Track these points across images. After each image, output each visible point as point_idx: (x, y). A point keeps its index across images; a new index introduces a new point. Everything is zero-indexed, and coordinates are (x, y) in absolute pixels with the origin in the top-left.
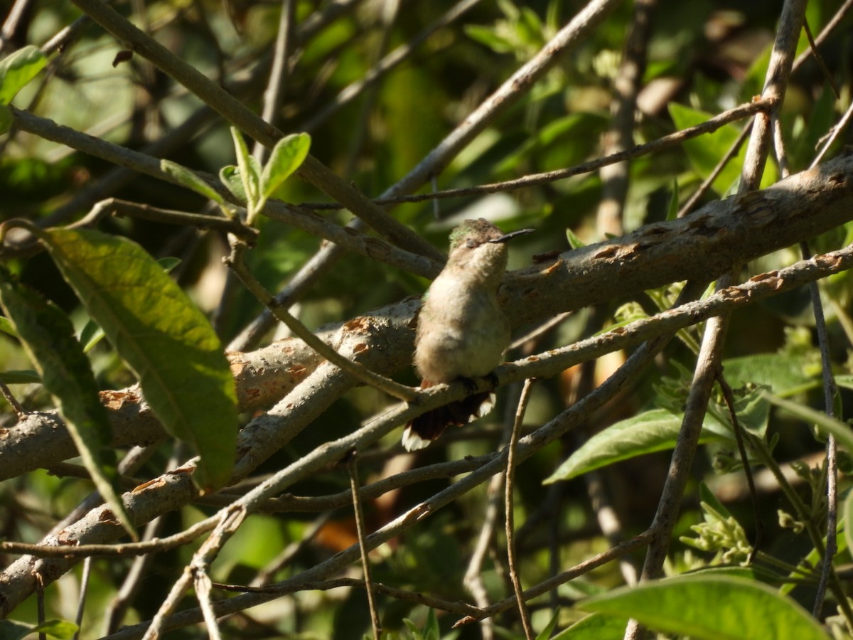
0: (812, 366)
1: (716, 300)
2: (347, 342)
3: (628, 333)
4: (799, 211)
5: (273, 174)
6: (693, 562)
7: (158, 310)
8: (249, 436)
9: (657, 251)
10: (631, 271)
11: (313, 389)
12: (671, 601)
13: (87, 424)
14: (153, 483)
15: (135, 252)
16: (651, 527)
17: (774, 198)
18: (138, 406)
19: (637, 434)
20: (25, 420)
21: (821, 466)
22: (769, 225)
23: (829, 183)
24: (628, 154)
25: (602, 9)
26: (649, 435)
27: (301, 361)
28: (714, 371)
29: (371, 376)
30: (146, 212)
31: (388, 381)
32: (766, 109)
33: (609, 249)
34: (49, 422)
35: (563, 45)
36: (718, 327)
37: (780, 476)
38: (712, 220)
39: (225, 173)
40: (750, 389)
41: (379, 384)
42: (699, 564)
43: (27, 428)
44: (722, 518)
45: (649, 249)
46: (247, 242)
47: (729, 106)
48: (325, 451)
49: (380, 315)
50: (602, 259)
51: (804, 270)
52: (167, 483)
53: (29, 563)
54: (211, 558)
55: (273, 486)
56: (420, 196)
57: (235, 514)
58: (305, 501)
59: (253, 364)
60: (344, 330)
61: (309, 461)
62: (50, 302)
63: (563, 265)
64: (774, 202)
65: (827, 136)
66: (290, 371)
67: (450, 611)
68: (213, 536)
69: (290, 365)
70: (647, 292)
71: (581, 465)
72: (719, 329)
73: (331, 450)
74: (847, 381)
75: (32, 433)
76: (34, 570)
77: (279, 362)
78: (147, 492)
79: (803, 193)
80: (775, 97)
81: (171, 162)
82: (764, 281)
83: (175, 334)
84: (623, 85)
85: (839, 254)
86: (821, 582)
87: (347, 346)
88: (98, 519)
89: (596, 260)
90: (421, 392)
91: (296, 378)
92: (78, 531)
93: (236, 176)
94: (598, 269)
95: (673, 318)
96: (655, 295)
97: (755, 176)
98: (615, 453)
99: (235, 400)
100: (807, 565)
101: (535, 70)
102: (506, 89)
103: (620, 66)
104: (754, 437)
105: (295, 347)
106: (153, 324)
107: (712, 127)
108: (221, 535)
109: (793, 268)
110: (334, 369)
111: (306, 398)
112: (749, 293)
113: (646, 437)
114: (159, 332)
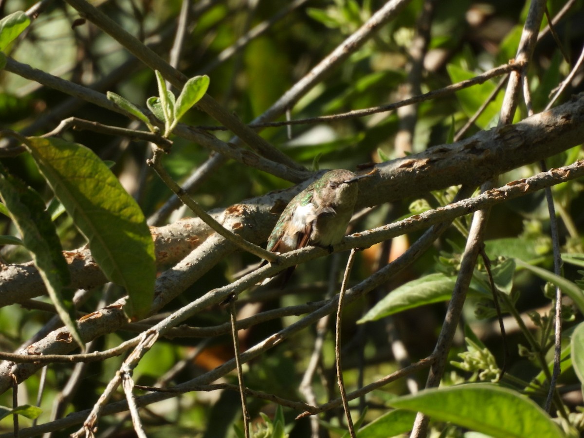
0: (542, 247)
1: (483, 198)
2: (228, 220)
3: (422, 219)
4: (539, 139)
5: (183, 103)
6: (457, 379)
7: (103, 194)
8: (160, 284)
9: (442, 164)
10: (423, 177)
11: (204, 253)
12: (452, 402)
13: (53, 272)
14: (94, 314)
15: (88, 155)
16: (433, 353)
17: (523, 130)
18: (84, 262)
19: (423, 290)
20: (6, 269)
21: (548, 315)
22: (519, 148)
23: (560, 120)
24: (417, 100)
26: (431, 291)
27: (196, 234)
28: (479, 249)
29: (246, 244)
30: (96, 127)
31: (258, 248)
32: (518, 69)
33: (409, 162)
34: (23, 271)
35: (379, 22)
36: (482, 217)
37: (520, 322)
38: (480, 144)
39: (150, 101)
40: (501, 261)
41: (252, 250)
42: (461, 381)
43: (8, 275)
44: (479, 349)
45: (436, 163)
46: (164, 149)
47: (489, 69)
48: (213, 295)
49: (251, 203)
50: (404, 169)
51: (544, 179)
52: (104, 315)
53: (8, 367)
54: (134, 365)
55: (178, 317)
57: (151, 336)
58: (195, 330)
59: (163, 235)
60: (226, 213)
61: (202, 301)
62: (29, 187)
63: (377, 172)
64: (523, 133)
65: (557, 89)
66: (189, 240)
67: (294, 408)
68: (136, 351)
69: (188, 236)
70: (432, 193)
71: (383, 311)
72: (483, 219)
73: (217, 294)
75: (11, 278)
76: (11, 372)
77: (181, 234)
78: (89, 321)
79: (543, 127)
80: (525, 60)
81: (113, 93)
82: (516, 186)
83: (114, 211)
84: (415, 52)
85: (568, 169)
86: (549, 394)
87: (228, 224)
88: (55, 338)
89: (400, 169)
90: (280, 256)
91: (193, 245)
92: (42, 346)
93: (158, 104)
94: (401, 175)
95: (453, 210)
96: (437, 194)
97: (509, 114)
98: (407, 303)
99: (154, 258)
100: (537, 382)
101: (359, 39)
102: (339, 51)
103: (413, 39)
104: (503, 294)
105: (193, 224)
106: (99, 204)
107: (481, 80)
108: (142, 350)
109: (536, 178)
110: (219, 240)
111: (199, 259)
112: (506, 194)
113: (428, 292)
114: (104, 209)
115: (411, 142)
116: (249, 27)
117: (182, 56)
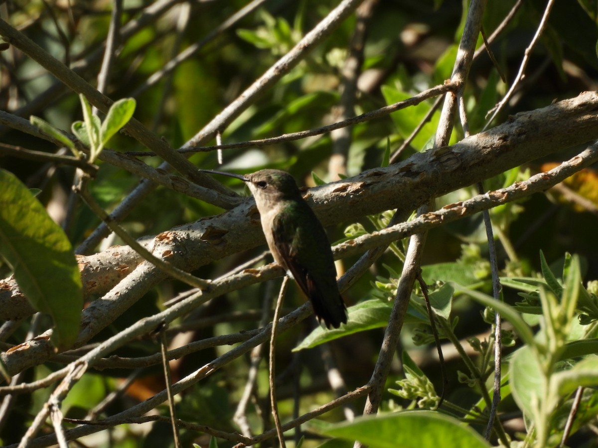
0: (481, 271)
1: (419, 222)
2: (158, 247)
3: (357, 244)
4: (476, 161)
5: (109, 127)
6: (395, 407)
7: (27, 220)
8: (89, 314)
9: (377, 187)
10: (358, 201)
11: (134, 282)
12: (387, 429)
14: (22, 346)
15: (11, 180)
16: (370, 382)
17: (459, 152)
18: (11, 292)
19: (359, 317)
21: (488, 340)
22: (456, 170)
23: (498, 142)
24: (350, 122)
25: (338, 18)
26: (367, 317)
27: (126, 263)
28: (416, 274)
29: (176, 272)
30: (20, 152)
31: (188, 275)
32: (454, 89)
33: (343, 186)
35: (310, 43)
36: (418, 242)
37: (460, 348)
38: (415, 166)
39: (75, 126)
40: (439, 285)
41: (182, 277)
42: (399, 409)
44: (418, 376)
45: (371, 187)
46: (90, 175)
47: (425, 90)
48: (143, 324)
49: (182, 230)
50: (338, 193)
51: (481, 202)
52: (31, 347)
54: (62, 397)
56: (210, 148)
57: (80, 367)
58: (127, 360)
59: (91, 264)
60: (156, 240)
61: (131, 332)
63: (310, 197)
64: (459, 154)
65: (494, 109)
66: (118, 269)
67: (228, 439)
68: (64, 382)
69: (117, 265)
70: (367, 216)
71: (319, 338)
72: (419, 243)
73: (147, 323)
74: (507, 281)
77: (110, 263)
78: (17, 353)
79: (479, 149)
80: (460, 81)
81: (38, 118)
82: (453, 209)
83: (39, 238)
84: (348, 73)
85: (505, 191)
86: (489, 422)
87: (158, 252)
89: (334, 193)
90: (211, 283)
91: (122, 274)
93: (83, 129)
94: (335, 200)
95: (388, 234)
96: (373, 218)
97: (445, 136)
98: (343, 330)
99: (81, 286)
100: (477, 410)
101: (291, 60)
102: (270, 73)
103: (346, 59)
104: (441, 318)
105: (122, 252)
106: (24, 230)
107: (415, 101)
108: (70, 381)
109: (473, 200)
110: (149, 268)
111: (129, 288)
112: (442, 217)
113: (365, 319)
115: (345, 164)
116: (177, 51)
117: (109, 81)
